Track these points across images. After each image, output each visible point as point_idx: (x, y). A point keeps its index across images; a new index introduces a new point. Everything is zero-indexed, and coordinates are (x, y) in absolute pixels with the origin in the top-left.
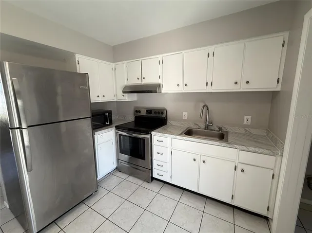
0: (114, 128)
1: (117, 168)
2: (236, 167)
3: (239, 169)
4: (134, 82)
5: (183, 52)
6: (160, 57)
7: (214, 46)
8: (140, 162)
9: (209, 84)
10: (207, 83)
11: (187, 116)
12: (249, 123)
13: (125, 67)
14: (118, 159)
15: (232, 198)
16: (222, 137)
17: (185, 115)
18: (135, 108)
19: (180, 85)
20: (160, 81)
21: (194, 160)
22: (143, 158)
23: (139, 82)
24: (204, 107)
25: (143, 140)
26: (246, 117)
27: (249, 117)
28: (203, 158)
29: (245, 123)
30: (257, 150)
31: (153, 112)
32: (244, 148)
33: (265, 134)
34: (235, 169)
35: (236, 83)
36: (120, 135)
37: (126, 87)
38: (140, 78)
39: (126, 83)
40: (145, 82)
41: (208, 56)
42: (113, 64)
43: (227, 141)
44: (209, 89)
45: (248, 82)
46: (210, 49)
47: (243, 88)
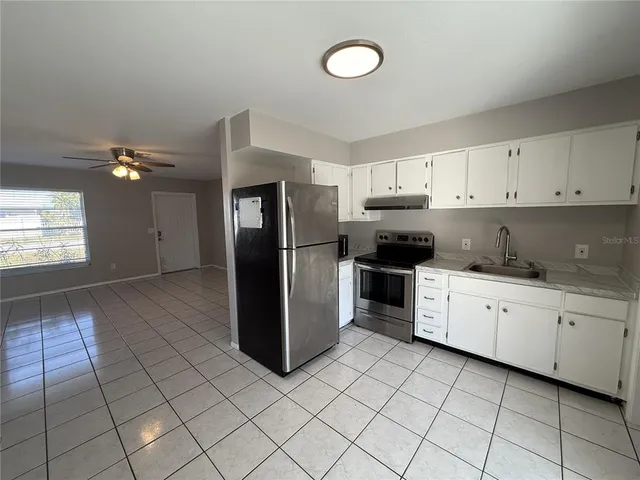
0: (353, 260)
1: (353, 321)
2: (560, 318)
3: (565, 322)
4: (383, 192)
5: (467, 149)
6: (428, 157)
7: (521, 140)
8: (388, 309)
9: (512, 195)
10: (508, 194)
11: (469, 244)
12: (585, 256)
13: (369, 172)
14: (355, 308)
15: (555, 368)
16: (535, 274)
17: (467, 243)
18: (377, 232)
19: (462, 198)
20: (427, 192)
21: (489, 307)
22: (401, 305)
23: (391, 193)
24: (502, 229)
25: (402, 278)
26: (579, 247)
27: (586, 247)
28: (503, 305)
29: (578, 255)
30: (595, 291)
31: (410, 238)
32: (574, 288)
33: (616, 274)
34: (559, 322)
35: (558, 194)
36: (362, 271)
37: (369, 201)
38: (393, 187)
39: (369, 195)
40: (400, 193)
41: (510, 155)
42: (349, 168)
43: (544, 280)
44: (512, 203)
45: (578, 192)
46: (513, 145)
47: (571, 200)
